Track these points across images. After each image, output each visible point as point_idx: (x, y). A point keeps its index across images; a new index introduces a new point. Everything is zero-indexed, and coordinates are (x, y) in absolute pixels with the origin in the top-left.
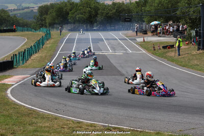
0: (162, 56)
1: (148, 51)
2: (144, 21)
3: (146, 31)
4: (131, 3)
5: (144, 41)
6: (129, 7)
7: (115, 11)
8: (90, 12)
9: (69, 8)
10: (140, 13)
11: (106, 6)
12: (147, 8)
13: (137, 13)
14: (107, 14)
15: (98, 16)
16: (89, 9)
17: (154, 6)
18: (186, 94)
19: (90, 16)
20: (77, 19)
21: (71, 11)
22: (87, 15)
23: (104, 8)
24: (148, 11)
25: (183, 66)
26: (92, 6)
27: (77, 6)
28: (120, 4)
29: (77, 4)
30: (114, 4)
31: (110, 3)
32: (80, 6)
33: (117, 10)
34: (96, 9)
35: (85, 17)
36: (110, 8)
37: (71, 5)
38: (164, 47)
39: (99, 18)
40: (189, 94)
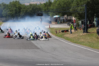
0: (61, 37)
1: (53, 34)
2: (49, 15)
3: (51, 21)
4: (41, 4)
5: (50, 28)
6: (40, 7)
7: (31, 9)
8: (16, 10)
9: (3, 8)
10: (47, 11)
11: (25, 6)
12: (51, 7)
13: (45, 10)
14: (27, 11)
15: (21, 12)
16: (15, 8)
17: (56, 6)
18: (79, 59)
19: (16, 13)
20: (8, 14)
21: (4, 9)
22: (14, 12)
23: (25, 7)
24: (52, 9)
25: (75, 43)
26: (17, 7)
27: (7, 6)
28: (34, 5)
29: (7, 5)
30: (31, 5)
31: (28, 4)
32: (9, 6)
33: (32, 9)
34: (20, 8)
35: (13, 13)
36: (28, 7)
37: (4, 5)
38: (63, 31)
39: (22, 14)
40: (81, 60)
